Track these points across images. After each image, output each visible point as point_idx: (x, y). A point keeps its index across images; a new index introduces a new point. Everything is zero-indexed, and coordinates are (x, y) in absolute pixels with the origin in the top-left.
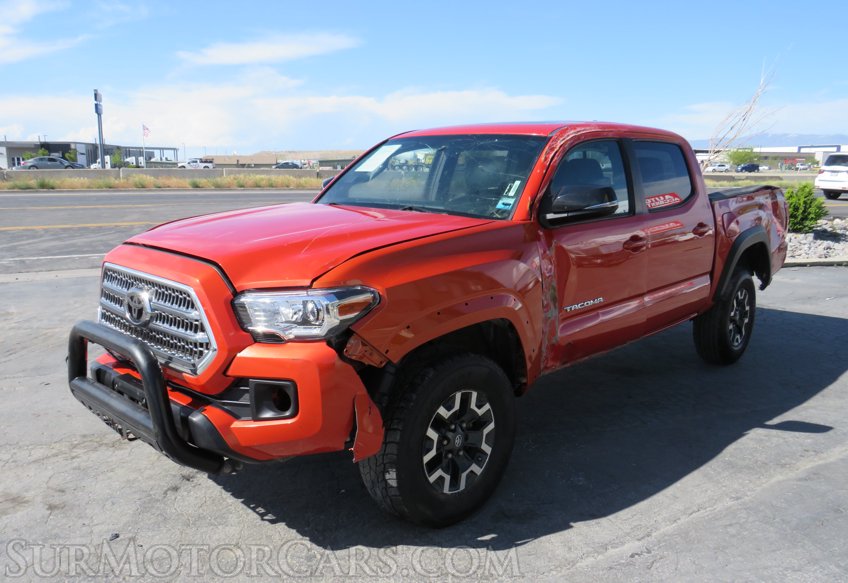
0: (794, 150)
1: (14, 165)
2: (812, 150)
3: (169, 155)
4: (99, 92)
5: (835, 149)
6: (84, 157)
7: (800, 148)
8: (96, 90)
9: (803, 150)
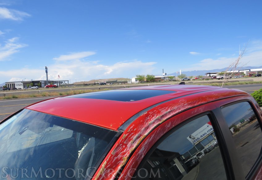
0: (238, 71)
1: (25, 87)
2: (243, 71)
3: (66, 82)
4: (47, 67)
5: (249, 71)
6: (44, 84)
7: (239, 71)
8: (46, 67)
9: (240, 71)
